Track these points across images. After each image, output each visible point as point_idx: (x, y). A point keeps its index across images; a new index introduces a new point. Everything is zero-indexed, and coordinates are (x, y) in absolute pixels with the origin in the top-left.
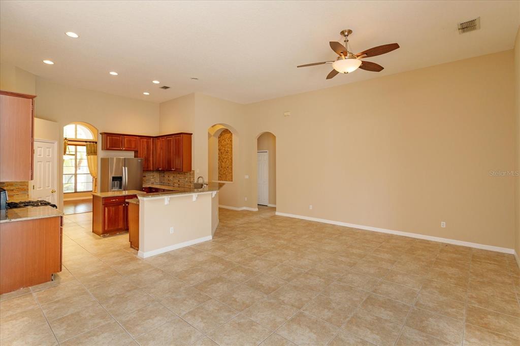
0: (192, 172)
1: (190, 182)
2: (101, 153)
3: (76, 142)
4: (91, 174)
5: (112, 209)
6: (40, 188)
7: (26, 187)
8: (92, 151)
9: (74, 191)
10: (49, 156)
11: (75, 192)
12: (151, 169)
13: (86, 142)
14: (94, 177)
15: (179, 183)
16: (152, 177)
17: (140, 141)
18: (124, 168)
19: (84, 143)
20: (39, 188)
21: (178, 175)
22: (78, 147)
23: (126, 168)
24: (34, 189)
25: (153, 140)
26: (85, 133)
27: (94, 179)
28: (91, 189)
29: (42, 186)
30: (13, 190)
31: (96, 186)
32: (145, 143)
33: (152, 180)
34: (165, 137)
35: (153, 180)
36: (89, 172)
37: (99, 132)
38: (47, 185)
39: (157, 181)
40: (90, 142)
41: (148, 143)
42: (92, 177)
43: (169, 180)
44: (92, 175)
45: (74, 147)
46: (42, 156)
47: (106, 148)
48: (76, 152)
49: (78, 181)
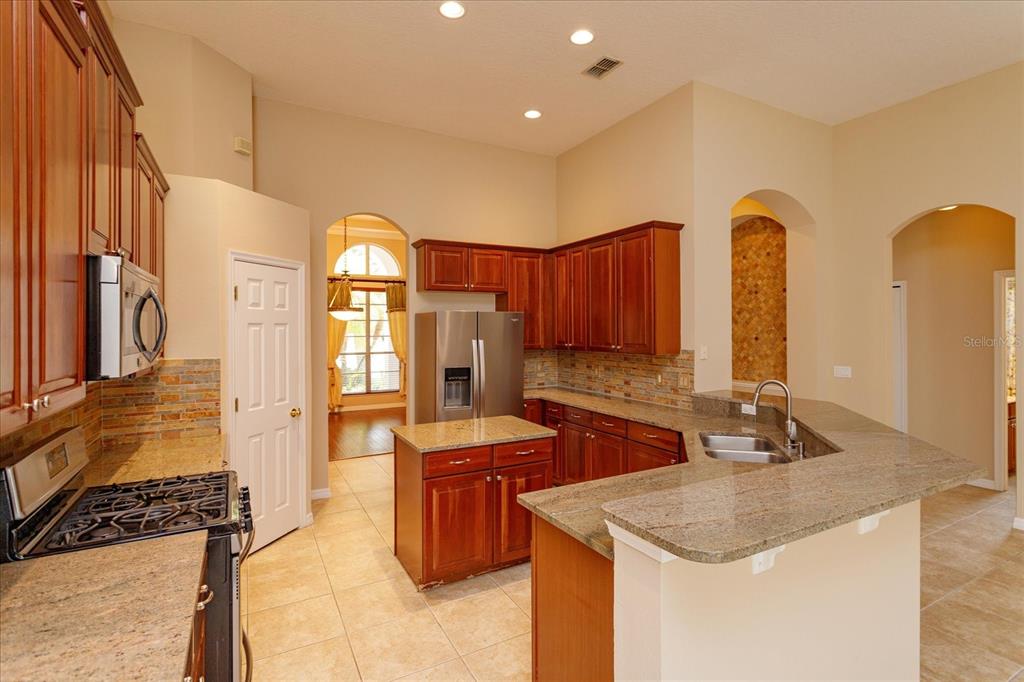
0: (681, 356)
1: (675, 390)
2: (417, 302)
3: (369, 284)
4: (396, 352)
5: (453, 493)
6: (259, 404)
7: (211, 405)
8: (397, 304)
9: (365, 391)
10: (282, 306)
11: (368, 393)
12: (541, 343)
13: (386, 282)
14: (401, 361)
15: (625, 388)
16: (539, 368)
17: (512, 263)
18: (474, 342)
19: (383, 285)
20: (254, 405)
21: (625, 364)
22: (372, 294)
23: (481, 342)
24: (237, 409)
25: (544, 259)
26: (385, 265)
27: (402, 365)
28: (397, 387)
29: (263, 401)
30: (177, 416)
31: (405, 379)
32: (525, 266)
33: (540, 375)
34: (585, 247)
35: (543, 375)
36: (392, 350)
37: (412, 241)
38: (278, 397)
39: (552, 379)
40: (394, 282)
41: (531, 267)
42: (398, 361)
43: (589, 378)
44: (397, 355)
45: (364, 293)
46: (262, 308)
47: (427, 286)
48: (368, 304)
49: (373, 369)
